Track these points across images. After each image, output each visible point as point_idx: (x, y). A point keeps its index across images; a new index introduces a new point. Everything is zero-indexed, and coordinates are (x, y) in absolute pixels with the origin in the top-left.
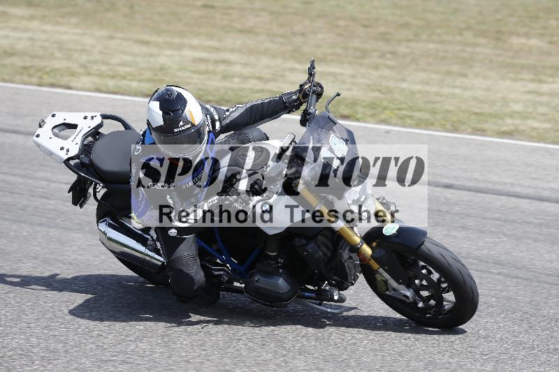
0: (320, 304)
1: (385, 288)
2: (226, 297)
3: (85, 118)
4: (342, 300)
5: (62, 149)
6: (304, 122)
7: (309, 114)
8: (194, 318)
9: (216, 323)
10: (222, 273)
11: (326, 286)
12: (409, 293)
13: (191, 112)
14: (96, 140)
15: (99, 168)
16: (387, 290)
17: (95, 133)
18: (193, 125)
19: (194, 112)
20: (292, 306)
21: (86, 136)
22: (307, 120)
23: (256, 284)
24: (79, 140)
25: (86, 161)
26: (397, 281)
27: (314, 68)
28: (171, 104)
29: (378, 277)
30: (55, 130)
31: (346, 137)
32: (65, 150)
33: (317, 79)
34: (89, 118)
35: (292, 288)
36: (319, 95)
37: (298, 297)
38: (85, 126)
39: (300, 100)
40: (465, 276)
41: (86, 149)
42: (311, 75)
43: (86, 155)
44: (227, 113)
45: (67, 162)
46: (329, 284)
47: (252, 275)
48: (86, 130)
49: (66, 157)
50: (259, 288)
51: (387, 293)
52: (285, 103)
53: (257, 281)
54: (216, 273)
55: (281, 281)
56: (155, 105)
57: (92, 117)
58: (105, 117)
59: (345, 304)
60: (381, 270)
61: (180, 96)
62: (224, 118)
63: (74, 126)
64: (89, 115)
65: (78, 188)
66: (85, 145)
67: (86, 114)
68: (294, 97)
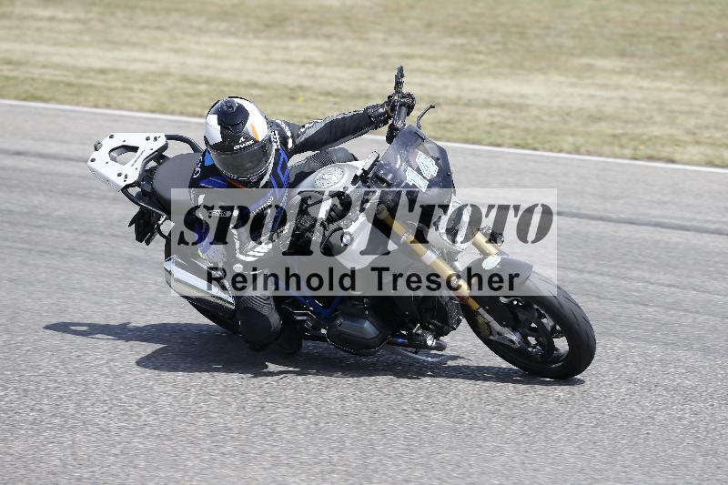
0: (416, 353)
1: (488, 332)
2: (308, 345)
3: (148, 139)
4: (441, 347)
5: (119, 175)
6: (390, 139)
7: (397, 129)
8: (272, 367)
9: (298, 374)
10: (305, 318)
11: (417, 329)
12: (515, 337)
13: (253, 127)
14: (159, 164)
15: (161, 197)
16: (491, 334)
17: (159, 156)
18: (256, 142)
19: (257, 127)
20: (383, 353)
21: (148, 160)
22: (394, 137)
23: (339, 328)
24: (139, 165)
25: (148, 189)
26: (501, 324)
27: (402, 76)
28: (232, 118)
29: (480, 320)
30: (113, 154)
31: (437, 155)
32: (123, 177)
33: (405, 89)
34: (152, 139)
35: (381, 332)
36: (410, 108)
37: (389, 343)
38: (147, 148)
39: (388, 114)
40: (579, 318)
41: (147, 175)
42: (398, 84)
43: (148, 182)
44: (302, 130)
45: (125, 189)
46: (423, 327)
47: (335, 318)
48: (148, 153)
49: (123, 184)
50: (341, 333)
51: (491, 337)
52: (370, 117)
53: (340, 326)
54: (299, 318)
55: (367, 325)
56: (213, 119)
57: (155, 139)
58: (169, 138)
59: (447, 352)
60: (481, 310)
61: (241, 108)
62: (299, 136)
63: (135, 149)
64: (152, 136)
65: (142, 221)
66: (146, 171)
67: (148, 135)
68: (381, 110)
